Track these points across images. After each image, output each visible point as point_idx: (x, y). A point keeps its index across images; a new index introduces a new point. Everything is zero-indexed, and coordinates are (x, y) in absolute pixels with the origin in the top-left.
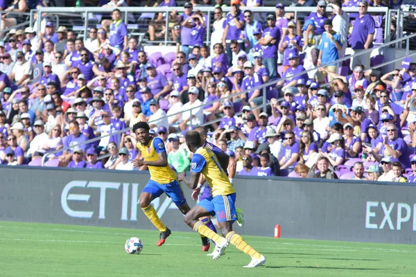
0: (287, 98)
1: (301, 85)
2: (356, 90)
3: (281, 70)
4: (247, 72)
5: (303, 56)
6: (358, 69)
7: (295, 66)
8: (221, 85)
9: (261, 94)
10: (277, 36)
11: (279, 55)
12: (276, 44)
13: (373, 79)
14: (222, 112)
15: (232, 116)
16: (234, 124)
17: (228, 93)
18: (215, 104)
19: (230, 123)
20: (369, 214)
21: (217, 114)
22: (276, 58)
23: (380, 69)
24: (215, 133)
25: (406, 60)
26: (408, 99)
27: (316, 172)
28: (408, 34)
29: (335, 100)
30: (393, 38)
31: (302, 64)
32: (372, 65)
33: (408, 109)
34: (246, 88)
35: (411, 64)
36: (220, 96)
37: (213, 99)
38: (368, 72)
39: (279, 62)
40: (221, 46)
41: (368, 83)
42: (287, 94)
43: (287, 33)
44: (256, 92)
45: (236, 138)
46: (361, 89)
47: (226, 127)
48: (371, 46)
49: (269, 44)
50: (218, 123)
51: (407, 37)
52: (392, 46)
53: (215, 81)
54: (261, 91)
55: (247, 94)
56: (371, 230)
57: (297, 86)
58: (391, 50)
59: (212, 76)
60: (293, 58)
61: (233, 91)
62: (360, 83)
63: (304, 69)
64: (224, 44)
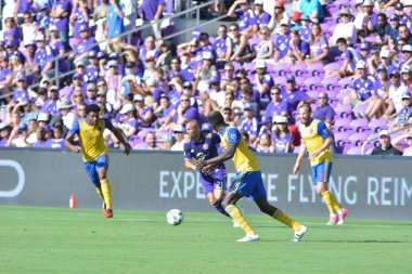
0: (79, 71)
1: (92, 57)
2: (148, 61)
3: (72, 42)
4: (39, 45)
5: (94, 28)
6: (150, 39)
7: (87, 38)
8: (13, 58)
9: (53, 66)
10: (69, 8)
11: (71, 27)
12: (68, 17)
13: (164, 49)
14: (15, 86)
15: (25, 89)
16: (27, 96)
17: (20, 66)
18: (8, 77)
19: (23, 95)
20: (163, 184)
21: (11, 87)
22: (68, 30)
23: (171, 39)
24: (8, 106)
25: (196, 30)
26: (199, 68)
27: (110, 142)
28: (198, 4)
29: (127, 71)
30: (183, 8)
31: (94, 36)
32: (163, 35)
33: (200, 79)
34: (38, 61)
35: (202, 34)
36: (12, 69)
37: (6, 73)
38: (159, 43)
39: (70, 34)
40: (12, 20)
41: (159, 54)
42: (79, 66)
43: (78, 6)
44: (49, 65)
45: (29, 111)
46: (152, 60)
47: (19, 99)
48: (161, 17)
49: (61, 17)
50: (12, 97)
51: (198, 7)
52: (183, 17)
53: (7, 55)
54: (53, 64)
55: (40, 67)
56: (164, 199)
57: (89, 57)
58: (181, 21)
59: (5, 49)
60: (84, 31)
61: (26, 64)
62: (151, 53)
63: (95, 41)
64: (16, 19)
